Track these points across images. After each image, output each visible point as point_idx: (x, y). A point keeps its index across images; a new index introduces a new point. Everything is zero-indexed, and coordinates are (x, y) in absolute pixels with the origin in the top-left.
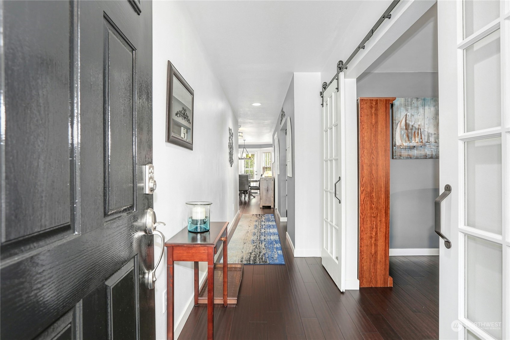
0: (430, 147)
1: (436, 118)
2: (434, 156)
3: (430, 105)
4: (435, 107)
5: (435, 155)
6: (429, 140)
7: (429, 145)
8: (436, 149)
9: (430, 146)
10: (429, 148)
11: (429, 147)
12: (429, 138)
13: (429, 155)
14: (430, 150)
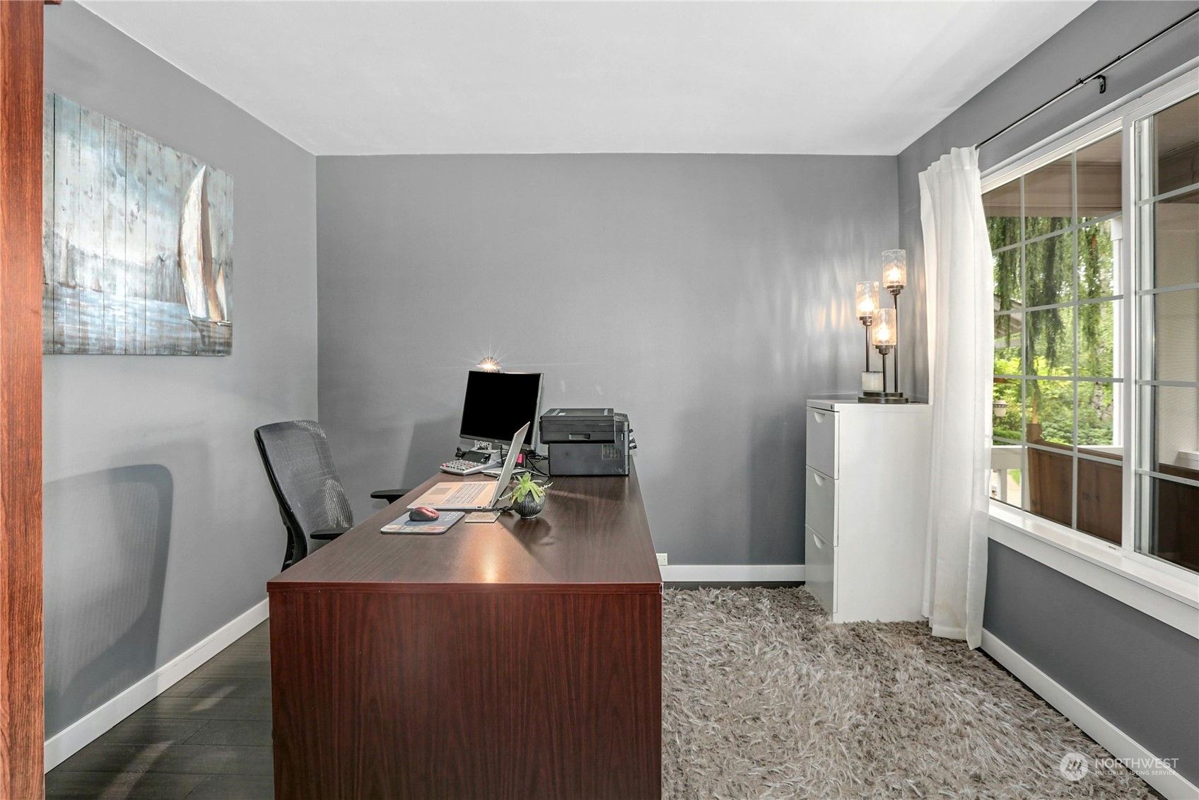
0: (77, 308)
1: (100, 193)
2: (94, 344)
3: (77, 136)
4: (95, 151)
5: (96, 339)
6: (74, 277)
7: (73, 296)
8: (99, 317)
9: (76, 301)
10: (74, 311)
11: (73, 304)
12: (73, 270)
13: (72, 337)
14: (77, 317)
